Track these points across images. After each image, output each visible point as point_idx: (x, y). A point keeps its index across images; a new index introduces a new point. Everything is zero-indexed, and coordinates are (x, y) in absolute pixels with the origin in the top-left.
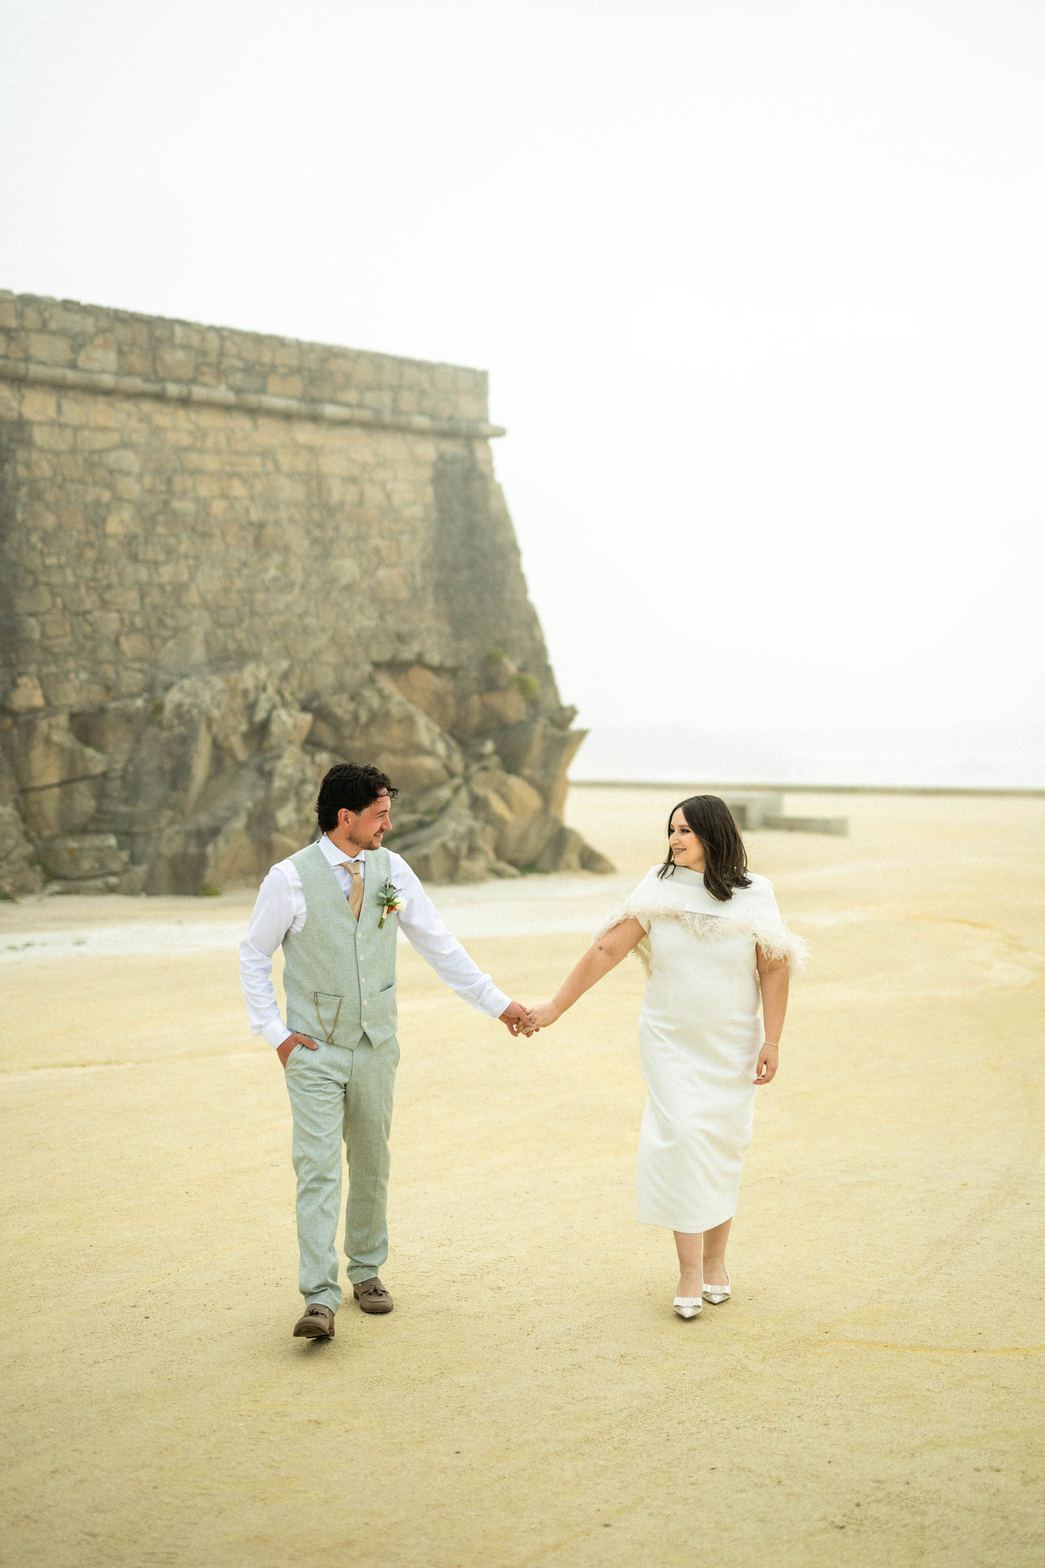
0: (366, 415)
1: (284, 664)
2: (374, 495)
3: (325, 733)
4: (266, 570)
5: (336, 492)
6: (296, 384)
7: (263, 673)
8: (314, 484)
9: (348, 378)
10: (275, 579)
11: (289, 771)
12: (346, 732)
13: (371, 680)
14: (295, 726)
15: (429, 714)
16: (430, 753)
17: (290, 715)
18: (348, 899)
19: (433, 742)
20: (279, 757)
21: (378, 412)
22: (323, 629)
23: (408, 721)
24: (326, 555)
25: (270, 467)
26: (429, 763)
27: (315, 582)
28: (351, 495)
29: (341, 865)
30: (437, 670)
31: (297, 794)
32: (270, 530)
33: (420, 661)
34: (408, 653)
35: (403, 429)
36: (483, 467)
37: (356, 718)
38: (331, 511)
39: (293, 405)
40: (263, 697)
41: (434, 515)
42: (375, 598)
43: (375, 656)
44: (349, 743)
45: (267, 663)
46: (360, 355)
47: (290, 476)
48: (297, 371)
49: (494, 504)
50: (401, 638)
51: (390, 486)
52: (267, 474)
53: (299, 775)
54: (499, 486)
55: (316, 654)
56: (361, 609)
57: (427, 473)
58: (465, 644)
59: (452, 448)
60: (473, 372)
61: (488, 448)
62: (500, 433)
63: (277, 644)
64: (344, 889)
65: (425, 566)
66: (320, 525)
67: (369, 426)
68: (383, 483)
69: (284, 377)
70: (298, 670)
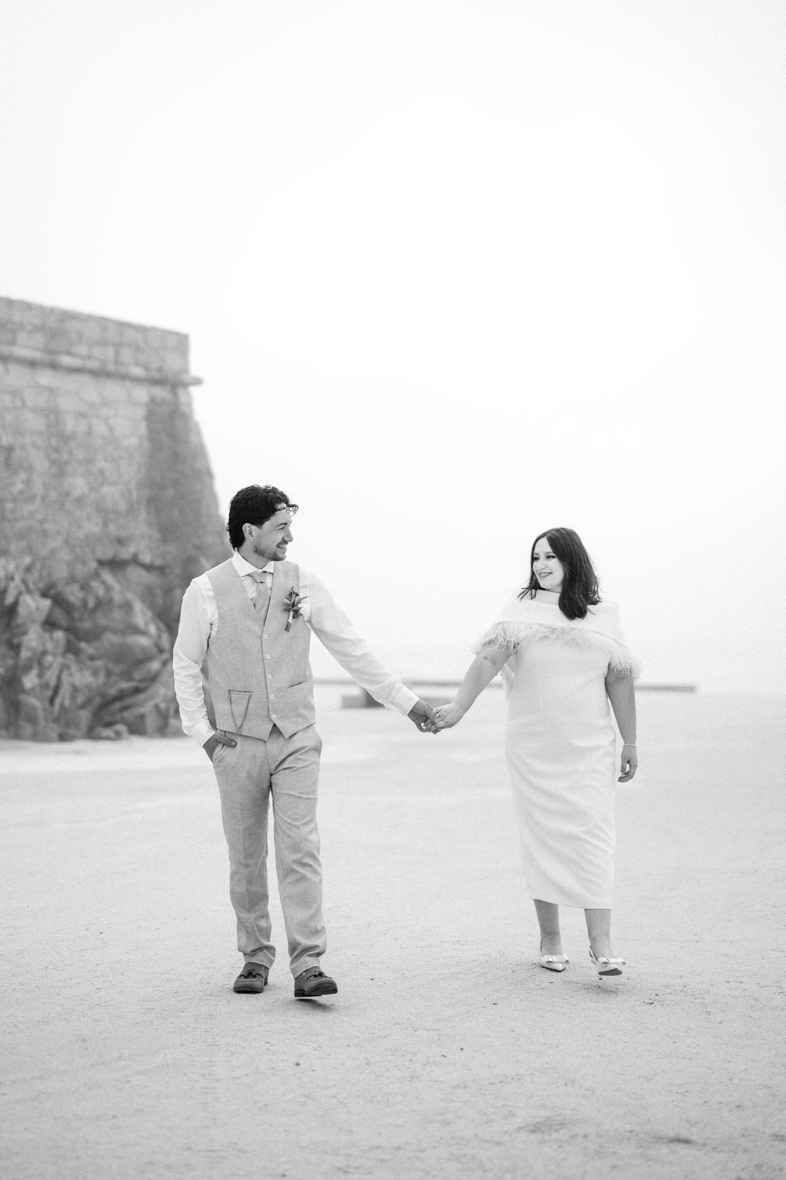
0: (94, 365)
1: (27, 560)
2: (99, 428)
3: (60, 615)
4: (14, 485)
5: (70, 425)
6: (39, 339)
7: (11, 566)
8: (52, 416)
9: (80, 337)
10: (21, 492)
11: (34, 644)
12: (77, 615)
13: (96, 575)
14: (38, 609)
15: (143, 601)
16: (144, 633)
17: (33, 599)
18: (254, 606)
19: (147, 624)
20: (25, 633)
21: (103, 363)
22: (58, 532)
23: (127, 607)
24: (61, 474)
25: (18, 403)
26: (143, 641)
27: (53, 495)
28: (81, 427)
29: (249, 575)
30: (149, 568)
31: (40, 664)
32: (17, 453)
33: (135, 560)
34: (125, 554)
35: (123, 377)
36: (184, 409)
37: (85, 604)
38: (66, 439)
39: (37, 355)
40: (12, 585)
41: (147, 445)
42: (101, 509)
43: (100, 555)
44: (79, 624)
45: (15, 558)
46: (90, 318)
47: (35, 410)
48: (41, 328)
49: (193, 438)
50: (120, 541)
51: (112, 422)
52: (15, 408)
53: (41, 648)
54: (197, 424)
55: (53, 553)
56: (89, 518)
57: (140, 412)
58: (171, 548)
59: (160, 392)
60: (177, 334)
61: (189, 396)
62: (198, 382)
63: (23, 544)
64: (251, 597)
65: (139, 485)
66: (57, 450)
67: (96, 374)
68: (107, 419)
69: (30, 332)
70: (38, 565)
